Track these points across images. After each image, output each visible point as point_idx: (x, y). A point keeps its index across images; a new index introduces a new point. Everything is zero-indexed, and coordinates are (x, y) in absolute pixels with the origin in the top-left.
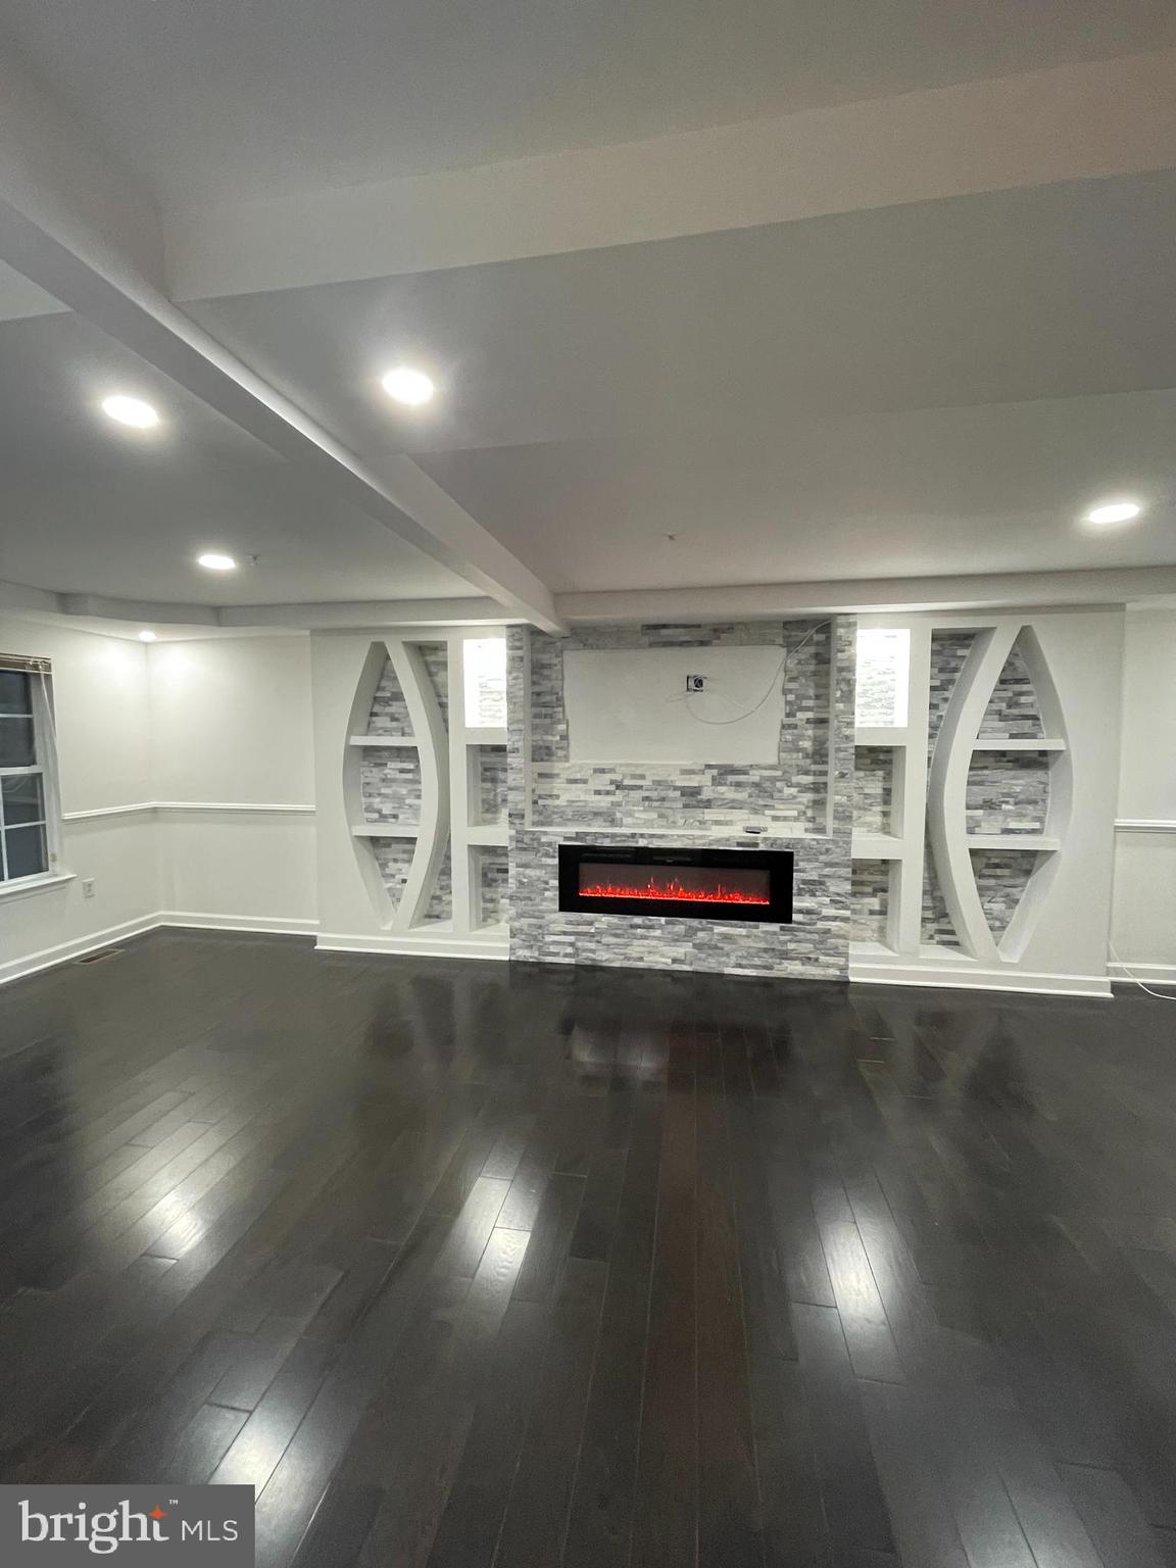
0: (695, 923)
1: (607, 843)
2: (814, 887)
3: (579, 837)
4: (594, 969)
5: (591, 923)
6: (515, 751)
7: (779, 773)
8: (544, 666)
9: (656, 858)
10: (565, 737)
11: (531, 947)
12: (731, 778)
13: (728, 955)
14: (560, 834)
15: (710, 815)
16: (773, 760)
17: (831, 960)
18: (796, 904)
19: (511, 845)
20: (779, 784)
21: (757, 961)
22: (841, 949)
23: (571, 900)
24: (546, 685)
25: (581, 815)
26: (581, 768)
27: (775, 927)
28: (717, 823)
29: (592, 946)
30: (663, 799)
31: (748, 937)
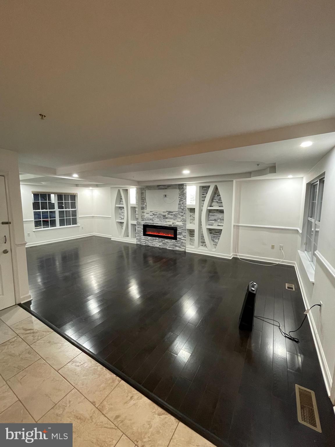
0: (162, 239)
1: (150, 224)
2: (180, 234)
3: (146, 223)
4: (148, 246)
5: (147, 238)
6: (137, 208)
7: (178, 213)
8: (143, 193)
9: (157, 227)
10: (146, 206)
11: (139, 242)
12: (170, 213)
13: (167, 245)
14: (143, 223)
15: (167, 220)
16: (177, 210)
17: (183, 247)
18: (178, 237)
19: (137, 224)
20: (178, 215)
21: (172, 247)
22: (185, 246)
23: (145, 234)
24: (143, 196)
25: (148, 220)
26: (148, 211)
27: (174, 241)
28: (168, 222)
29: (148, 242)
30: (160, 217)
31: (170, 242)
